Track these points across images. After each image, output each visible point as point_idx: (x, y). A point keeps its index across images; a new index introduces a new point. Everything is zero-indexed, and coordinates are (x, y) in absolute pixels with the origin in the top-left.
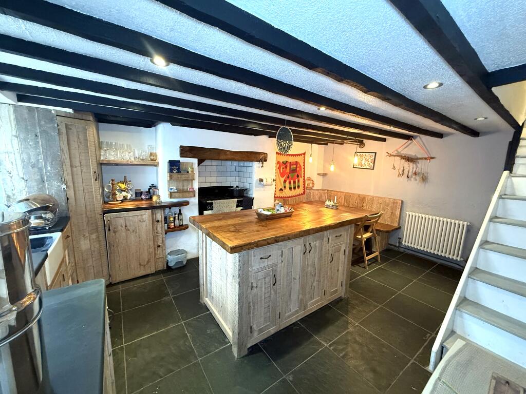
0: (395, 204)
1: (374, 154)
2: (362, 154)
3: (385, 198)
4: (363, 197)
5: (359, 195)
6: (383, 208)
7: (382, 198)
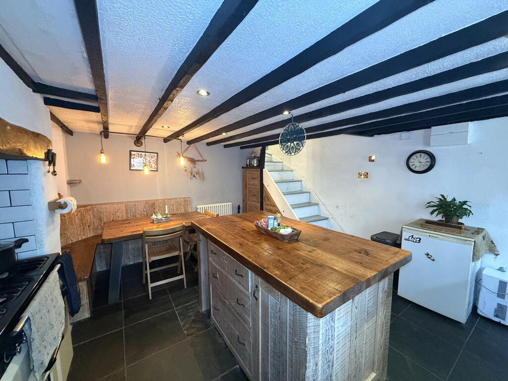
0: (186, 202)
1: (156, 154)
2: (140, 153)
3: (176, 199)
4: (152, 202)
5: (147, 202)
6: (176, 209)
7: (172, 199)
